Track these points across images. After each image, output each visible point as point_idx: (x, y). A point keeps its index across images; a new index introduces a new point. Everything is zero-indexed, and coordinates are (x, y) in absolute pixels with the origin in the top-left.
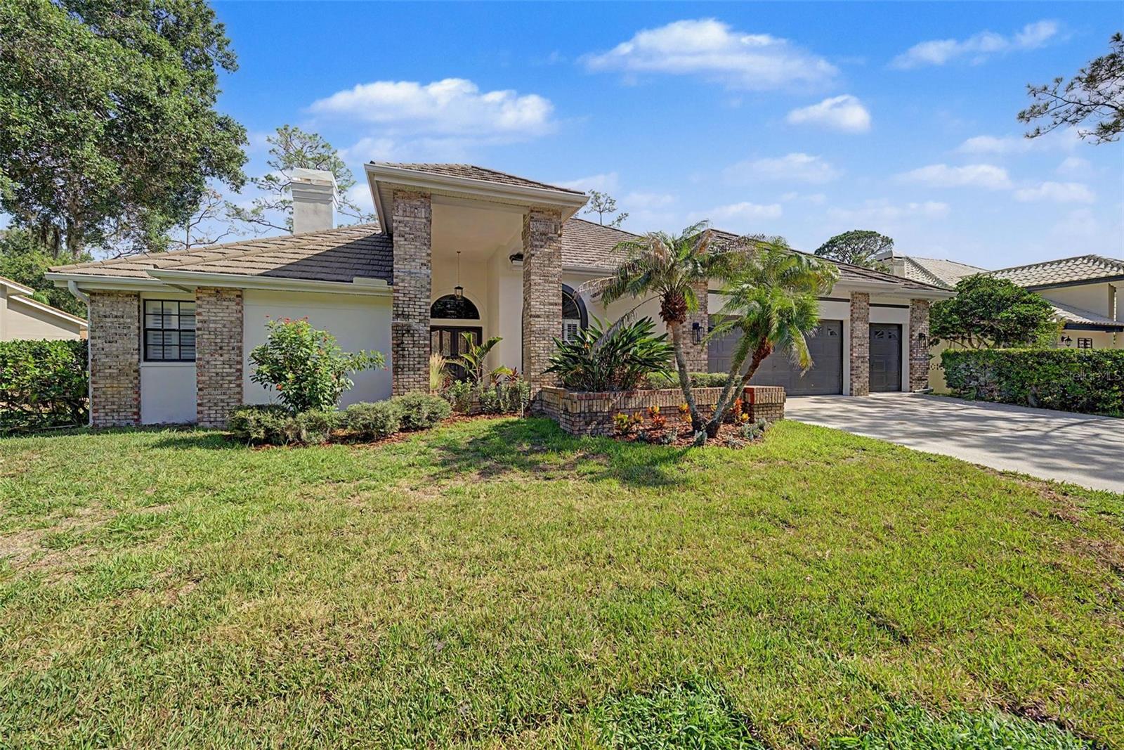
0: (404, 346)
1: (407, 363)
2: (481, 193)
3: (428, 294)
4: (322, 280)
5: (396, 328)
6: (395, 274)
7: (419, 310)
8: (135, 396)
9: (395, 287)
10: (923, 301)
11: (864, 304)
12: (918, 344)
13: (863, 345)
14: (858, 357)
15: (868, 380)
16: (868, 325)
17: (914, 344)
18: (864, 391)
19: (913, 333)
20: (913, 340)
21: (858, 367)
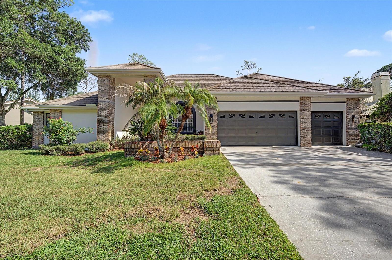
0: (100, 125)
1: (101, 131)
2: (126, 73)
3: (108, 108)
4: (79, 105)
5: (98, 120)
6: (98, 102)
7: (105, 114)
8: (42, 140)
9: (98, 107)
10: (355, 99)
11: (307, 102)
12: (352, 121)
13: (307, 122)
14: (304, 128)
15: (311, 139)
16: (311, 113)
17: (349, 121)
18: (308, 145)
19: (348, 115)
20: (348, 119)
21: (304, 133)
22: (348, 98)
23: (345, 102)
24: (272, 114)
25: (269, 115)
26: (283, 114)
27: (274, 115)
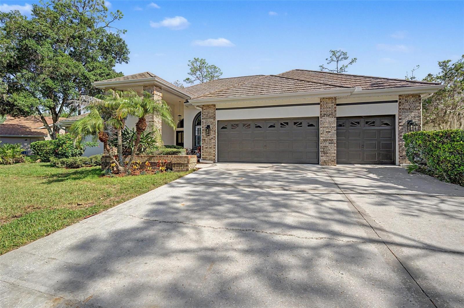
7: (111, 127)
10: (413, 96)
11: (330, 105)
12: (407, 129)
13: (330, 132)
14: (325, 140)
15: (335, 155)
16: (336, 119)
17: (402, 129)
18: (332, 163)
19: (400, 121)
20: (401, 126)
21: (326, 147)
22: (400, 96)
23: (397, 101)
24: (284, 123)
25: (281, 124)
26: (300, 121)
27: (287, 123)
